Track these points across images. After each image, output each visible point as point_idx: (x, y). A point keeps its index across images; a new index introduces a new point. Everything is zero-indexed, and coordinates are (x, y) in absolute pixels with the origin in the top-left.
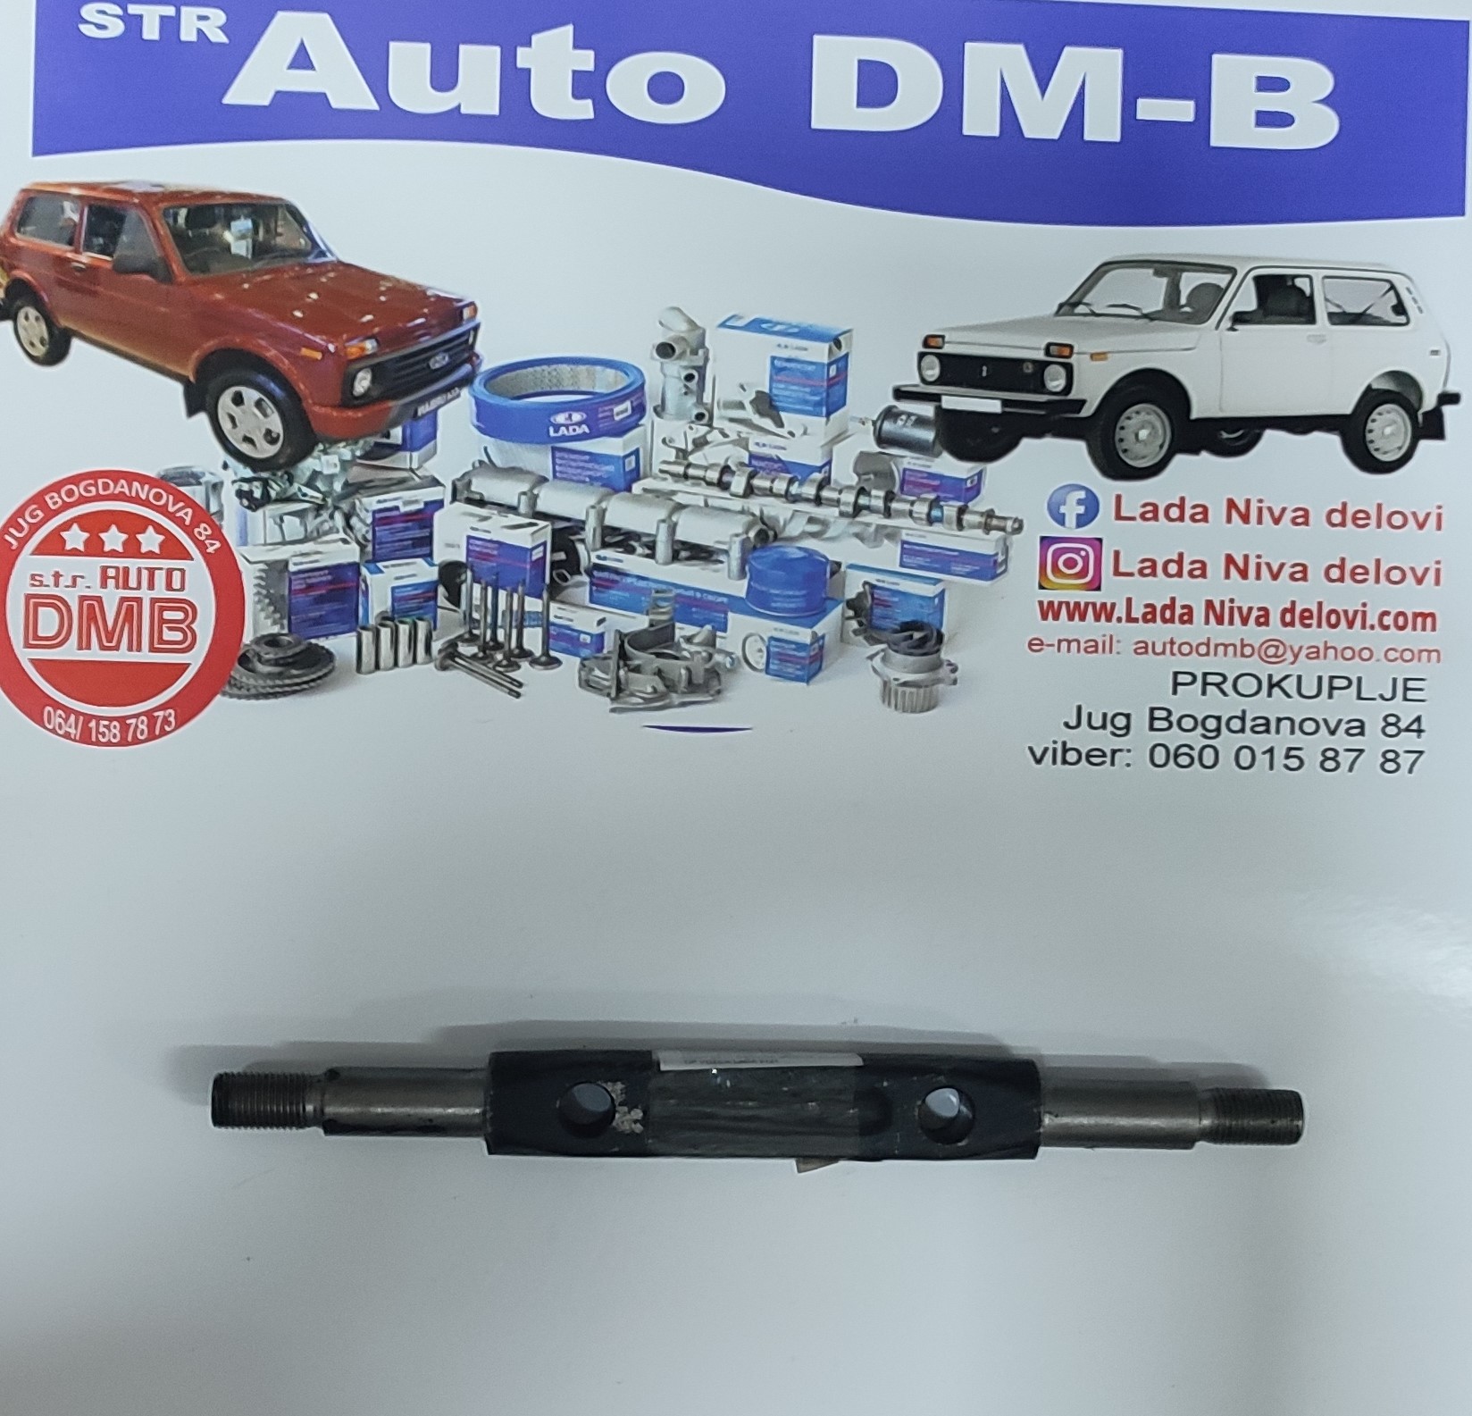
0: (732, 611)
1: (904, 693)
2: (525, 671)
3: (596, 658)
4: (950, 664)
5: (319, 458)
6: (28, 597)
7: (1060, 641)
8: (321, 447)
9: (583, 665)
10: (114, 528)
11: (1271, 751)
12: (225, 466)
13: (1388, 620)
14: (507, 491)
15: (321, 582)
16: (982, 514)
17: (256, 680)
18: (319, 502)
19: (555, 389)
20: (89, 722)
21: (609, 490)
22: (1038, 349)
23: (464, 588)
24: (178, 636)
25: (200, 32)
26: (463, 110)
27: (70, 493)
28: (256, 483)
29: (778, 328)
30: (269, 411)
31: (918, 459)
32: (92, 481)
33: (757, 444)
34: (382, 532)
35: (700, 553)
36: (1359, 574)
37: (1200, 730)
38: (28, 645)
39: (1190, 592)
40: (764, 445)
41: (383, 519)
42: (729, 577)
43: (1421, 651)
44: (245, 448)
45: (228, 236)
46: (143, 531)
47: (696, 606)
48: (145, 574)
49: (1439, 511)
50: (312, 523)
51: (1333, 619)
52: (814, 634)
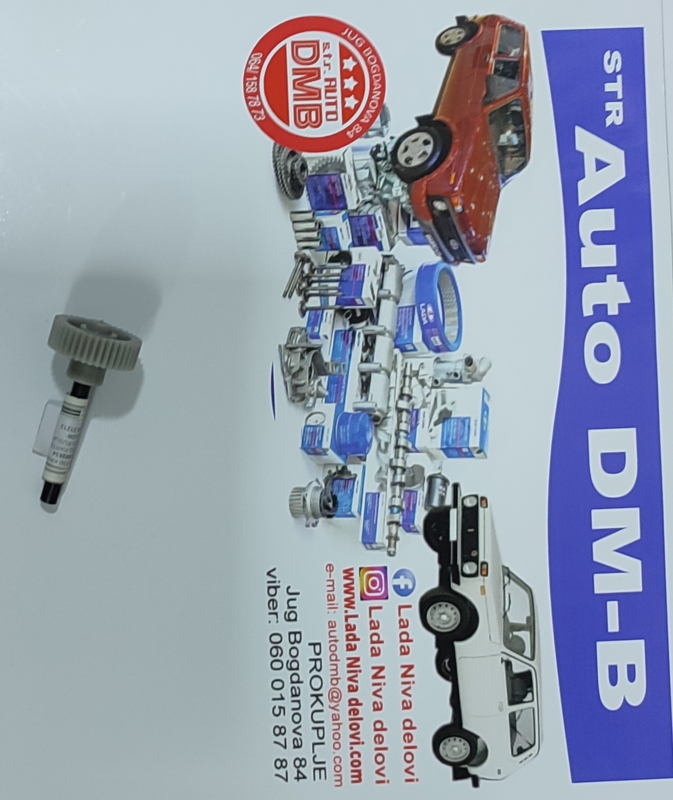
0: (336, 406)
1: (300, 499)
2: (297, 299)
3: (307, 335)
4: (317, 523)
5: (400, 185)
6: (318, 42)
7: (333, 581)
8: (406, 186)
9: (302, 329)
10: (355, 83)
11: (282, 698)
12: (392, 138)
13: (356, 756)
14: (390, 283)
15: (336, 191)
16: (397, 534)
17: (284, 160)
18: (377, 187)
19: (445, 305)
20: (257, 76)
21: (394, 337)
22: (484, 558)
23: (338, 264)
24: (303, 119)
25: (610, 113)
26: (582, 249)
27: (372, 60)
28: (384, 154)
29: (485, 420)
30: (422, 158)
31: (423, 498)
32: (379, 70)
33: (424, 413)
34: (364, 220)
35: (365, 386)
36: (379, 739)
37: (291, 659)
38: (293, 43)
39: (363, 649)
40: (424, 417)
41: (371, 220)
42: (354, 403)
43: (340, 776)
44: (402, 147)
45: (509, 133)
46: (356, 98)
47: (337, 387)
48: (333, 100)
49: (415, 780)
50: (366, 184)
51: (355, 727)
52: (327, 450)
